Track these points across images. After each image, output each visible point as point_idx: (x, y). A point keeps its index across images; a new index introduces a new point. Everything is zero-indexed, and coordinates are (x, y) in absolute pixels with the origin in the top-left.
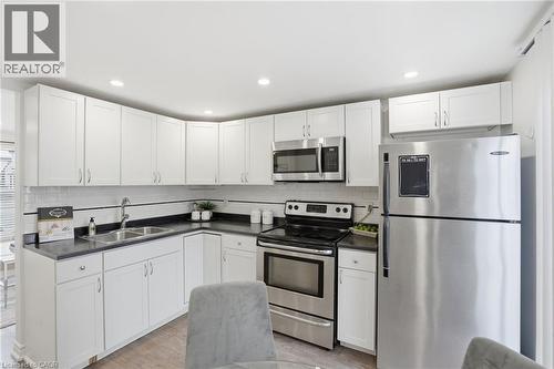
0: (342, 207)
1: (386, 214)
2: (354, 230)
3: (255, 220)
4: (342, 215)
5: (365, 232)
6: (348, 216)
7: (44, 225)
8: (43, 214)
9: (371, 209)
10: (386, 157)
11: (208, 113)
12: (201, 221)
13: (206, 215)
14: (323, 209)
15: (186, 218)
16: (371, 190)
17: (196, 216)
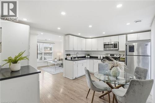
0: (117, 55)
1: (126, 55)
2: (120, 59)
3: (99, 58)
4: (118, 56)
5: (122, 59)
6: (119, 56)
7: (67, 56)
8: (67, 55)
9: (124, 55)
10: (126, 46)
11: (91, 37)
12: (88, 58)
13: (89, 57)
14: (114, 55)
15: (85, 57)
16: (124, 51)
17: (87, 57)
